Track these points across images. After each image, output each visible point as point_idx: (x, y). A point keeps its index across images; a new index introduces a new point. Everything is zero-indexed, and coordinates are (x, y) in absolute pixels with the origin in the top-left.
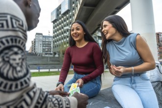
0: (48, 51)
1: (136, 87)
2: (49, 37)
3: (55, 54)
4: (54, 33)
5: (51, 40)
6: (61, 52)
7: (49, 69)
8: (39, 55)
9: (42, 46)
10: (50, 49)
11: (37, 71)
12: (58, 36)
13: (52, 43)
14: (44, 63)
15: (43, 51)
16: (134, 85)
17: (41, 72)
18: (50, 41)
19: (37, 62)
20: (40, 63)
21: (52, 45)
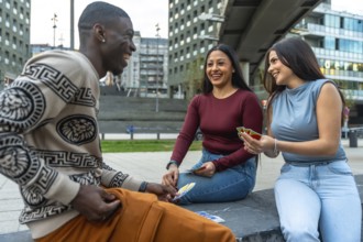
0: (155, 82)
1: (318, 185)
2: (159, 41)
3: (174, 89)
4: (171, 29)
5: (163, 50)
6: (191, 87)
7: (158, 132)
8: (132, 94)
9: (138, 67)
10: (162, 76)
11: (127, 137)
12: (182, 37)
13: (166, 59)
14: (144, 116)
15: (142, 83)
16: (315, 182)
17: (138, 142)
18: (161, 52)
19: (125, 114)
20: (135, 116)
21: (166, 65)
